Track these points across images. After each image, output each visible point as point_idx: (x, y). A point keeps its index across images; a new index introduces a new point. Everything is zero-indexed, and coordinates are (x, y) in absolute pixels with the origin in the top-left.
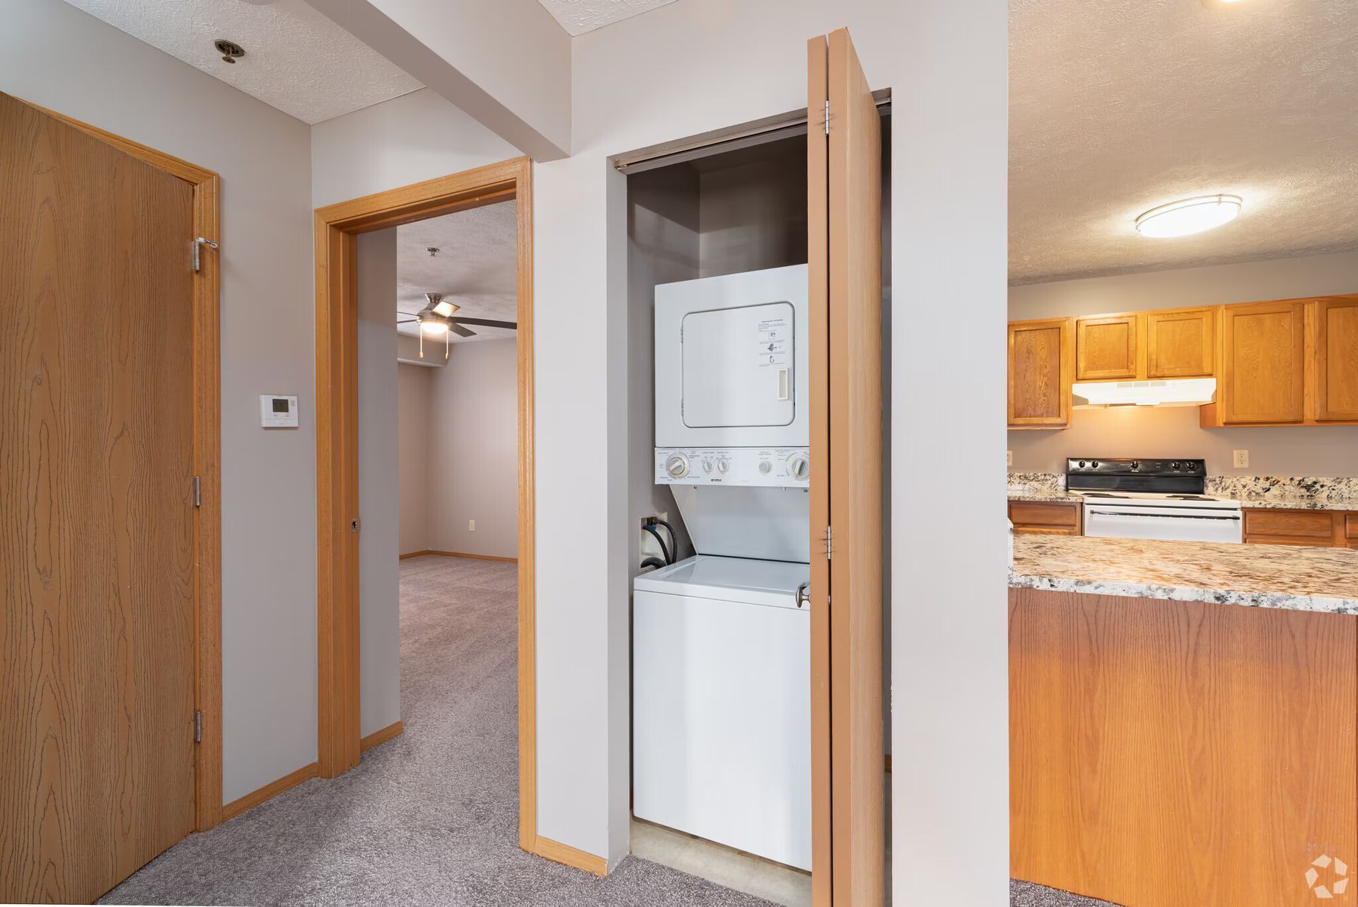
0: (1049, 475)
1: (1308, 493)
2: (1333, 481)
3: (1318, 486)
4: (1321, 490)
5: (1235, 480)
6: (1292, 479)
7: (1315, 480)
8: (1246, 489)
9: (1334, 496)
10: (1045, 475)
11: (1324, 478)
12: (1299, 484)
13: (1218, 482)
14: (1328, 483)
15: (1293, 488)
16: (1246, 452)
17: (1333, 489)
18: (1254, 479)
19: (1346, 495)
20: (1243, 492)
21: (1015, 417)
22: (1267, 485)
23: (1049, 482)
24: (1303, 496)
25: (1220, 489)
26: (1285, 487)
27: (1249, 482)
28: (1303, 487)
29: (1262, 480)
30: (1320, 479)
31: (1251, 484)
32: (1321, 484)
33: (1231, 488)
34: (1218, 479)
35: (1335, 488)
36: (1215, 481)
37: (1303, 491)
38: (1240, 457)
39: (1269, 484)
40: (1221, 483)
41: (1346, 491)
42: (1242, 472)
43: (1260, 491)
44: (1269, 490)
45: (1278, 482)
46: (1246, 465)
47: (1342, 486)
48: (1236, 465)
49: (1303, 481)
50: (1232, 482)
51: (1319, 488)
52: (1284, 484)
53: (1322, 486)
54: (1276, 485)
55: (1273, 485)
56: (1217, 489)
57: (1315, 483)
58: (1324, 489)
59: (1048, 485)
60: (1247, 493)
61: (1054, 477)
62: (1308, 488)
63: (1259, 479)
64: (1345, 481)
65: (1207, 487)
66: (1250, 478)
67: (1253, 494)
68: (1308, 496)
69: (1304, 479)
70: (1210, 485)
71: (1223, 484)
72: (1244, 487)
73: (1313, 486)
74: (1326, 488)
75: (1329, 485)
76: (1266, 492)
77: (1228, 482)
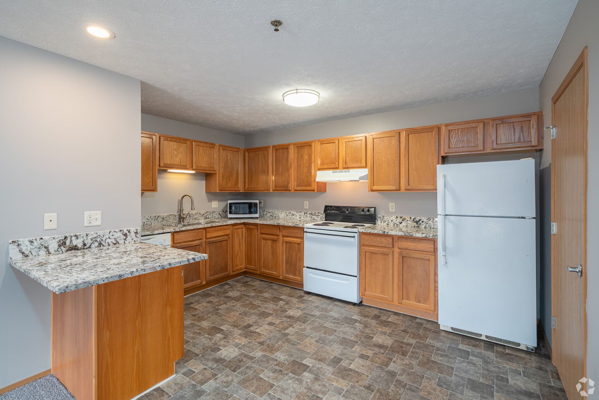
0: (320, 213)
1: (417, 225)
2: (427, 219)
3: (421, 222)
4: (422, 224)
5: (388, 217)
6: (410, 218)
7: (420, 219)
8: (392, 222)
9: (427, 227)
10: (318, 213)
11: (423, 218)
12: (413, 220)
13: (382, 218)
14: (425, 220)
15: (411, 222)
16: (394, 204)
17: (427, 224)
18: (396, 217)
19: (432, 227)
20: (391, 224)
21: (297, 186)
22: (401, 221)
23: (320, 216)
24: (415, 226)
25: (383, 222)
26: (408, 221)
27: (394, 219)
28: (415, 222)
29: (399, 218)
30: (422, 218)
31: (394, 220)
32: (422, 221)
33: (387, 221)
34: (382, 217)
35: (428, 223)
36: (381, 218)
37: (415, 224)
38: (392, 206)
39: (401, 220)
40: (383, 219)
41: (432, 225)
42: (392, 214)
43: (398, 223)
44: (401, 223)
45: (405, 219)
46: (394, 211)
47: (430, 222)
48: (391, 210)
49: (415, 219)
50: (387, 219)
51: (421, 223)
52: (407, 220)
53: (423, 222)
54: (404, 221)
55: (403, 221)
56: (381, 222)
57: (420, 220)
58: (423, 223)
59: (320, 218)
60: (393, 224)
61: (321, 214)
62: (417, 222)
63: (398, 217)
64: (432, 220)
65: (378, 220)
66: (394, 217)
67: (396, 225)
68: (417, 227)
69: (415, 218)
70: (379, 219)
71: (384, 219)
72: (392, 221)
73: (419, 222)
74: (424, 223)
75: (425, 221)
76: (400, 224)
77: (386, 218)
